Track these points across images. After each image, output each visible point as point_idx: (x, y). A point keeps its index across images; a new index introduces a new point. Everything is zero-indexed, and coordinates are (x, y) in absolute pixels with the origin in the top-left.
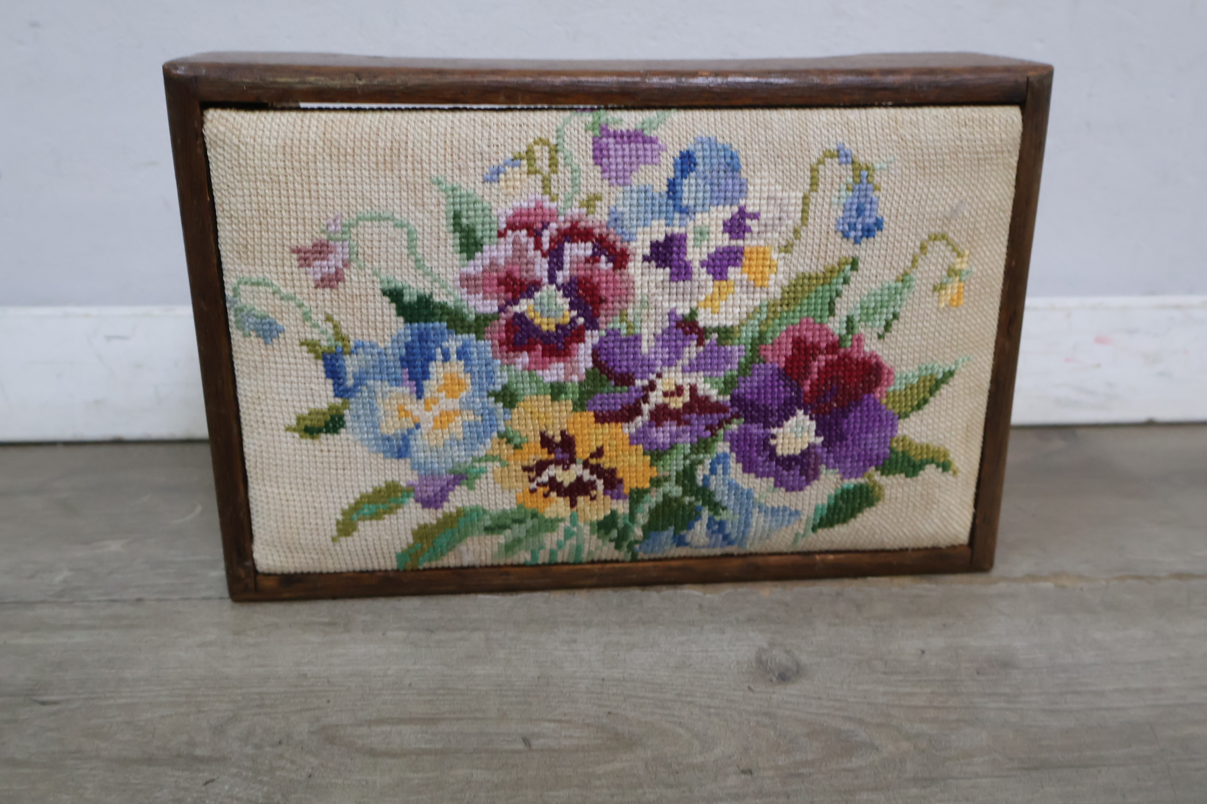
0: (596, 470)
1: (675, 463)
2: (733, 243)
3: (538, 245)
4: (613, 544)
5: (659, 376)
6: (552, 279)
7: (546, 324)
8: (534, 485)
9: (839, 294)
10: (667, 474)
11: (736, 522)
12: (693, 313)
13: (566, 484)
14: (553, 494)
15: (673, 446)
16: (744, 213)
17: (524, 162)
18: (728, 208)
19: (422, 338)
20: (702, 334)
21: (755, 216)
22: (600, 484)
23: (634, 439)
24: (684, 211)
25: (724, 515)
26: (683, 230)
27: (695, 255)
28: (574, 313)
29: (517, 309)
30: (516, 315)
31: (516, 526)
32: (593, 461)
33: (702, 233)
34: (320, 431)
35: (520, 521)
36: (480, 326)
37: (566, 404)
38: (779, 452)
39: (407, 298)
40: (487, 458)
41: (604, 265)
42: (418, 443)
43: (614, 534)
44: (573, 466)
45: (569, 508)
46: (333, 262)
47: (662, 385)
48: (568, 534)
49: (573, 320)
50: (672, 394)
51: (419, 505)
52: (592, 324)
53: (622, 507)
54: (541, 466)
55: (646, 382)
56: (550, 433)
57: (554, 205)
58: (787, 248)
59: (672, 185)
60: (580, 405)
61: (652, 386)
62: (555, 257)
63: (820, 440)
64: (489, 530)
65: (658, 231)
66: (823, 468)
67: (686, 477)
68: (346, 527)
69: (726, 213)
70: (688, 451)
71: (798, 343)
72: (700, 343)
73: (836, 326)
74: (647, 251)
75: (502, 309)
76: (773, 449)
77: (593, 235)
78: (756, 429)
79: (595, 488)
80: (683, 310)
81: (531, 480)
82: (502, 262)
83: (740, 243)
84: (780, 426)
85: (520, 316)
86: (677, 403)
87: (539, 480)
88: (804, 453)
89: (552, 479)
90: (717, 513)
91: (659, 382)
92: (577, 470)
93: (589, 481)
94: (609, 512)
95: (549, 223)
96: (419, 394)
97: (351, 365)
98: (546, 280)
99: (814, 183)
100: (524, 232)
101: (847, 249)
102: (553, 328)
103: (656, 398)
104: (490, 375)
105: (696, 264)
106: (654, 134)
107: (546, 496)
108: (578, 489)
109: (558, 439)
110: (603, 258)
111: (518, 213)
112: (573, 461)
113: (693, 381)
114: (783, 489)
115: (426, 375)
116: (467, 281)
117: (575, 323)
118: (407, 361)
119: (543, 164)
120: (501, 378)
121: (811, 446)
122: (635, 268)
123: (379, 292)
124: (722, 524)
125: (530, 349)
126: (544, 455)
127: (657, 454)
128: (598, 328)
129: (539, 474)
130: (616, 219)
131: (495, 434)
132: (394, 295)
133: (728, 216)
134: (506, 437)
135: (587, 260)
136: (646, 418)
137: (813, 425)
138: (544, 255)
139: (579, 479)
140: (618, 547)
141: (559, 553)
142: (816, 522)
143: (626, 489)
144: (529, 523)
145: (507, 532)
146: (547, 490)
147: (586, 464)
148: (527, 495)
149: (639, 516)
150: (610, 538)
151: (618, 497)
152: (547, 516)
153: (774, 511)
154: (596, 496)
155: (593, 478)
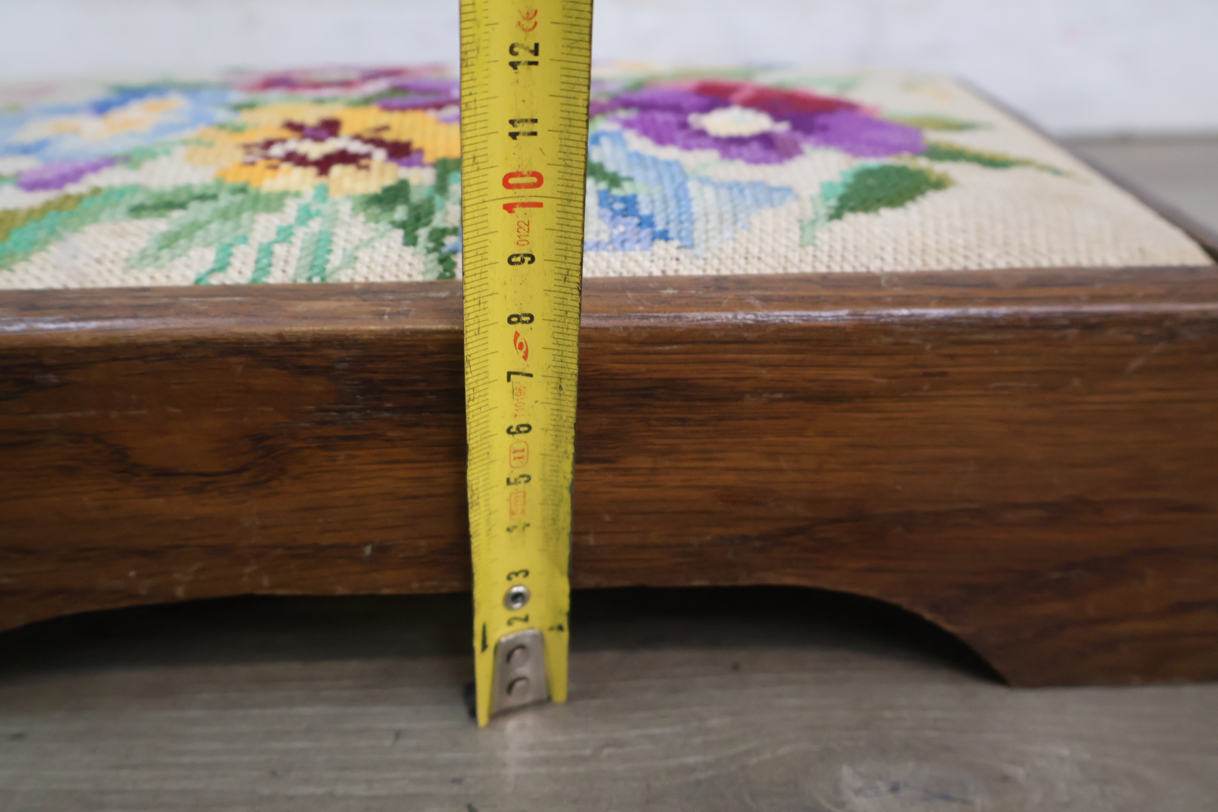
0: (373, 142)
4: (399, 234)
8: (252, 159)
13: (314, 156)
25: (630, 189)
31: (195, 203)
32: (367, 135)
43: (401, 213)
45: (310, 179)
48: (306, 215)
53: (420, 175)
54: (269, 144)
56: (300, 120)
64: (137, 211)
66: (805, 146)
76: (700, 131)
79: (369, 158)
87: (264, 153)
88: (759, 136)
90: (614, 184)
92: (338, 144)
93: (360, 152)
94: (391, 184)
107: (272, 167)
108: (337, 160)
121: (771, 133)
124: (628, 198)
126: (281, 134)
139: (341, 149)
140: (411, 240)
141: (280, 250)
142: (833, 202)
143: (429, 158)
144: (225, 200)
145: (176, 214)
146: (274, 162)
147: (357, 137)
148: (236, 168)
149: (453, 188)
150: (393, 222)
151: (410, 164)
152: (264, 190)
153: (732, 186)
154: (368, 166)
155: (367, 148)
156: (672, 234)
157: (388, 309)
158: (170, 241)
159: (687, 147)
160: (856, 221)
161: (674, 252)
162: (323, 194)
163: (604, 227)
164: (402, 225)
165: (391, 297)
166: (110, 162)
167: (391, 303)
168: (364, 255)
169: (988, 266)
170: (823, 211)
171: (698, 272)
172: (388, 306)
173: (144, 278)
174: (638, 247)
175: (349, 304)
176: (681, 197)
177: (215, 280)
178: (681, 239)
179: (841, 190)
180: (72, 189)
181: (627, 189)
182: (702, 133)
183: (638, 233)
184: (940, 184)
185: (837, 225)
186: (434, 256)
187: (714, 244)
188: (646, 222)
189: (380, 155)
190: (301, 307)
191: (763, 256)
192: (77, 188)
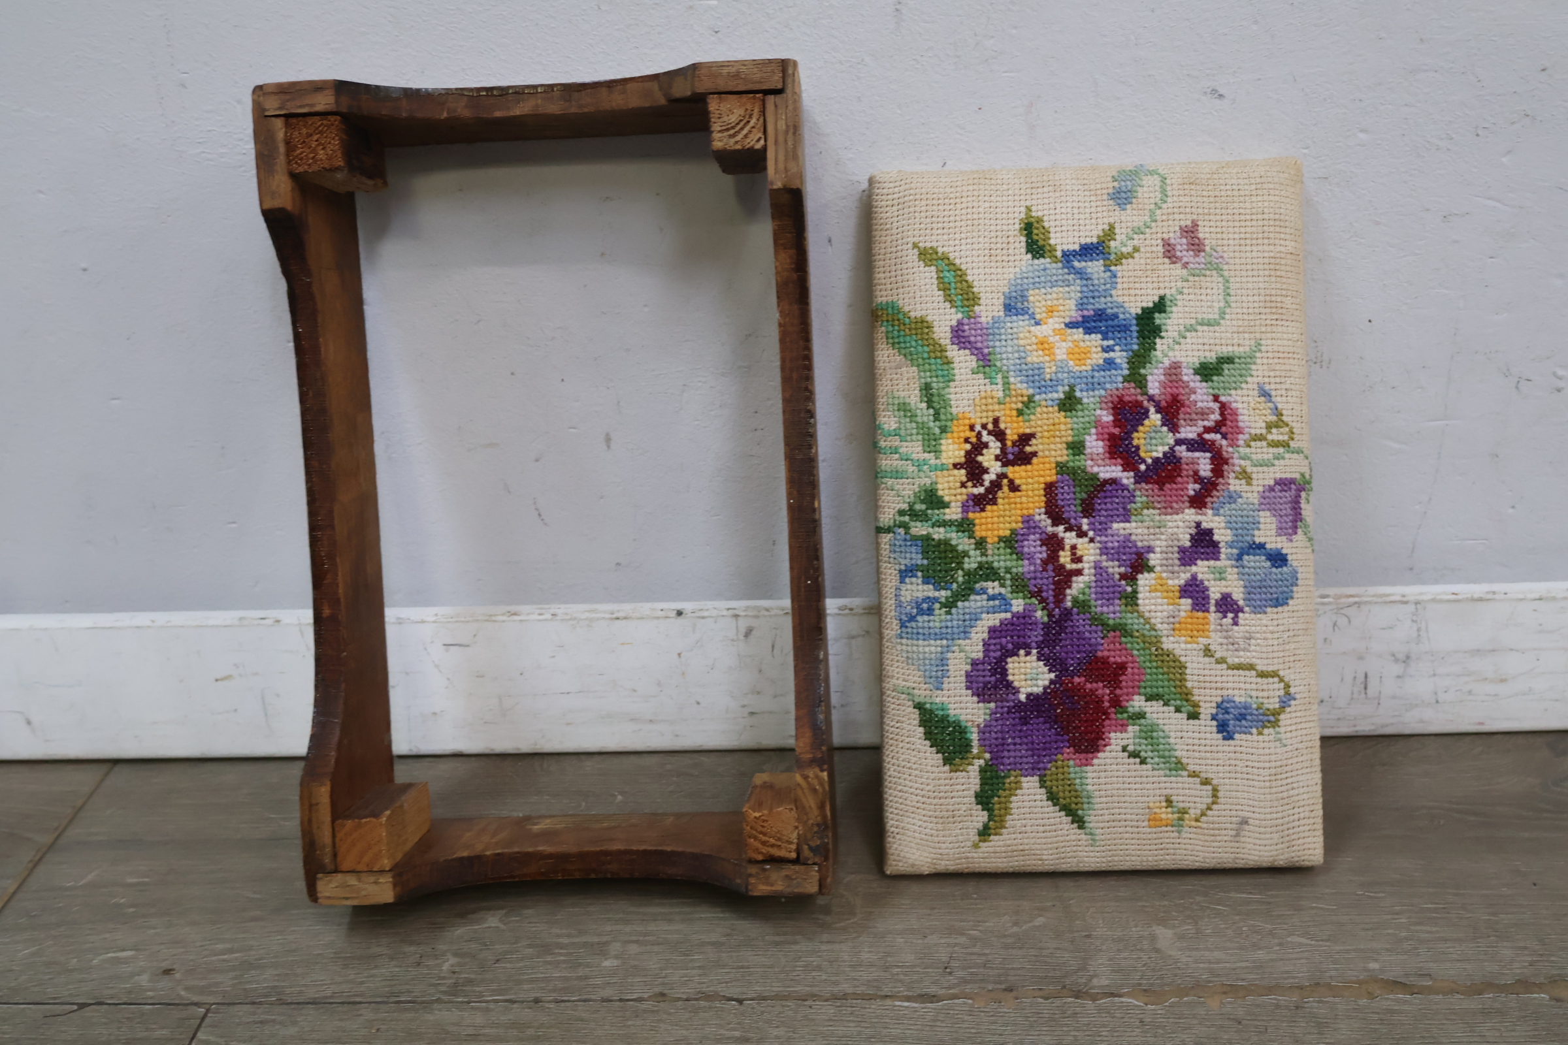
0: (996, 485)
1: (1001, 560)
2: (1213, 602)
3: (1208, 430)
4: (905, 506)
5: (1092, 540)
6: (1179, 442)
7: (1139, 439)
8: (978, 428)
9: (1166, 704)
10: (990, 552)
11: (931, 624)
12: (1150, 569)
13: (980, 458)
14: (968, 447)
15: (1020, 556)
16: (1238, 612)
17: (1274, 418)
18: (1241, 595)
19: (1125, 328)
20: (1130, 578)
21: (1236, 624)
22: (981, 490)
23: (1028, 520)
24: (1239, 558)
25: (939, 612)
26: (1223, 556)
27: (1202, 569)
28: (1149, 461)
29: (1152, 410)
30: (1147, 411)
31: (931, 411)
32: (1005, 481)
33: (1221, 575)
34: (1029, 235)
35: (937, 416)
36: (1136, 378)
37: (1063, 455)
38: (1009, 660)
39: (1157, 315)
40: (1007, 385)
41: (1192, 488)
42: (1020, 324)
43: (919, 507)
44: (999, 463)
45: (951, 461)
46: (1188, 256)
47: (1082, 543)
48: (919, 465)
49: (1144, 461)
50: (1074, 554)
51: (954, 323)
52: (1140, 478)
53: (954, 513)
54: (1000, 435)
55: (1085, 527)
56: (1034, 441)
57: (1241, 442)
58: (1208, 652)
59: (1261, 546)
60: (1061, 468)
61: (1081, 534)
62: (1199, 444)
63: (1023, 697)
64: (927, 388)
65: (1222, 535)
66: (992, 705)
67: (988, 572)
68: (928, 256)
69: (1238, 595)
70: (1014, 570)
71: (1122, 667)
72: (1123, 577)
73: (1137, 703)
74: (1204, 525)
75: (1151, 398)
76: (1015, 654)
77: (1218, 478)
78: (1036, 635)
79: (974, 486)
80: (1154, 559)
81: (984, 426)
82: (1193, 397)
83: (1213, 608)
84: (1039, 659)
85: (1146, 414)
86: (1065, 557)
87: (984, 433)
88: (1009, 685)
89: (986, 445)
90: (943, 605)
91: (1086, 540)
92: (994, 468)
93: (983, 480)
94: (947, 499)
95: (1226, 439)
96: (1071, 325)
97: (1095, 267)
98: (1178, 435)
99: (1262, 675)
100: (1218, 418)
101: (1207, 710)
102: (1135, 442)
103: (1070, 538)
104: (1091, 387)
105: (1194, 569)
106: (1299, 531)
107: (967, 440)
108: (974, 470)
109: (1028, 449)
110: (1197, 486)
111: (1235, 413)
112: (1004, 465)
113: (1086, 571)
114: (969, 667)
115: (1089, 331)
116: (1175, 368)
117: (1140, 463)
118: (1100, 315)
119: (1275, 435)
120: (1088, 398)
121: (1017, 691)
122: (1190, 515)
123: (1162, 292)
124: (930, 611)
125: (1116, 423)
126: (1011, 436)
127: (1012, 542)
128: (1136, 482)
129: (990, 433)
130: (1232, 498)
131: (1031, 391)
132: (1160, 306)
133: (1235, 597)
134: (1029, 402)
135: (1196, 473)
136: (1050, 529)
137: (1038, 690)
138: (1199, 435)
139: (986, 471)
140: (901, 513)
142: (928, 706)
143: (974, 515)
145: (924, 405)
148: (967, 422)
149: (942, 530)
150: (914, 503)
151: (965, 508)
152: (943, 441)
153: (943, 662)
154: (966, 487)
155: (987, 484)
156: (905, 630)
160: (915, 715)
162: (943, 468)
163: (909, 599)
170: (917, 700)
188: (913, 618)
189: (978, 490)
192: (953, 352)
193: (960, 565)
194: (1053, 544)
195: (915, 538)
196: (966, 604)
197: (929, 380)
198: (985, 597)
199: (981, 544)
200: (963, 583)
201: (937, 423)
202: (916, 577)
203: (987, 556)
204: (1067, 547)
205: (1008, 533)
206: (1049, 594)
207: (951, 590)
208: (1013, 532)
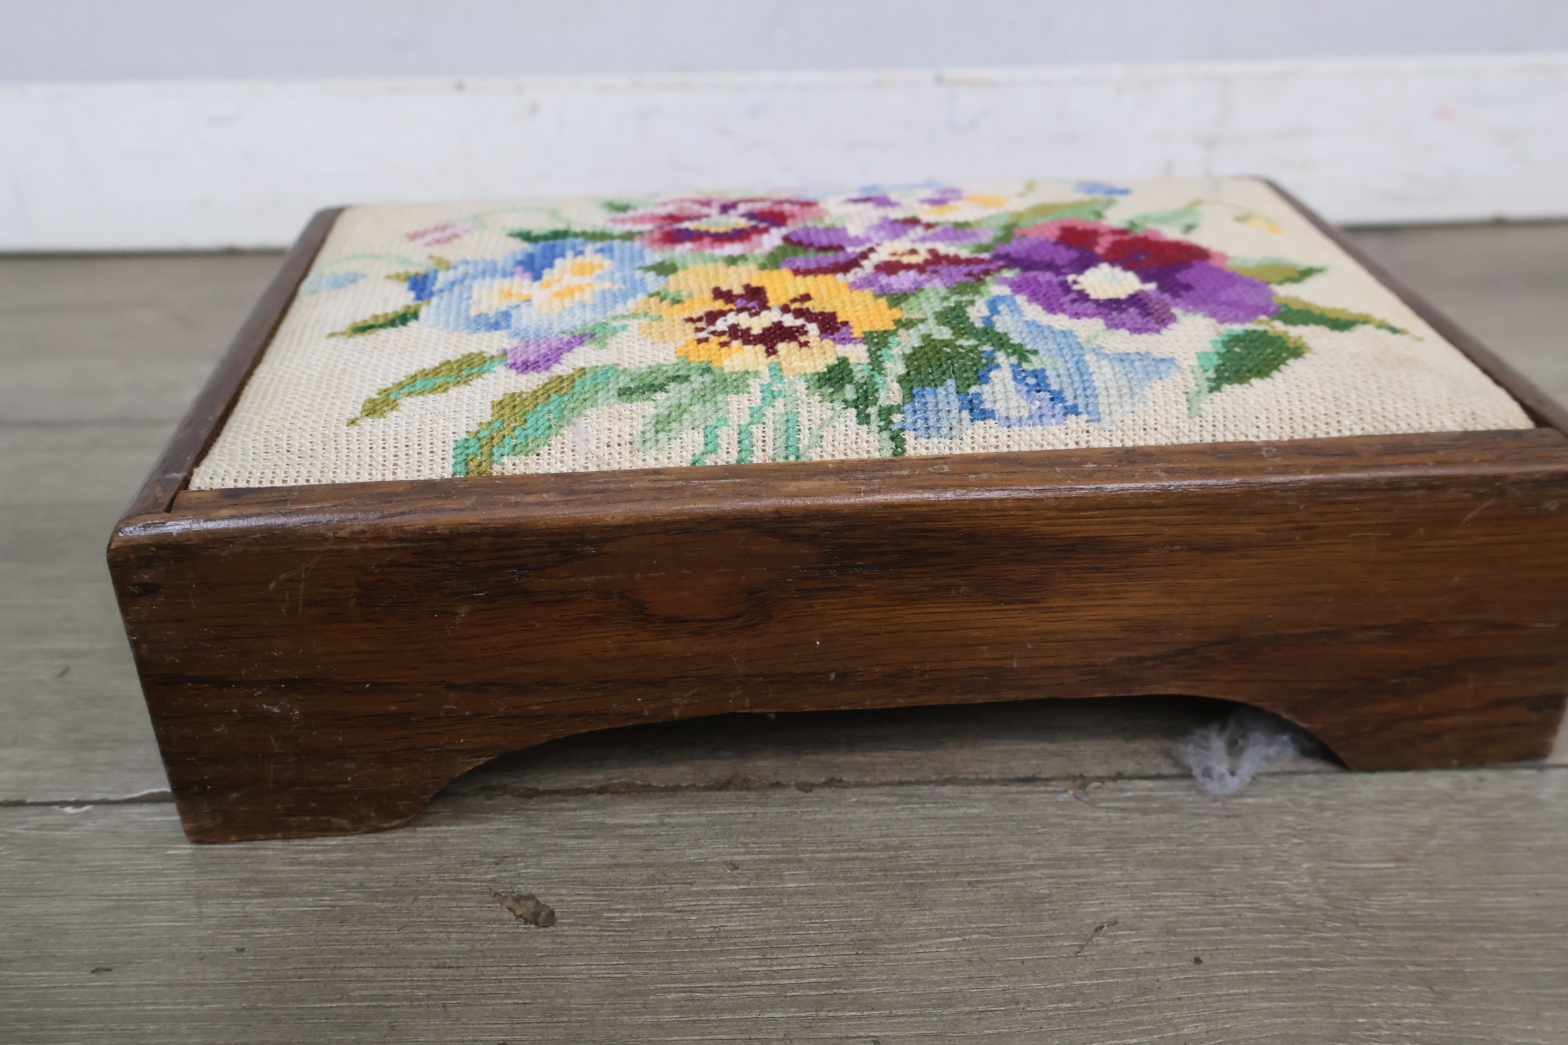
0: (802, 313)
1: (929, 306)
4: (852, 412)
8: (703, 335)
13: (756, 332)
14: (737, 343)
15: (918, 290)
23: (857, 287)
25: (1038, 363)
31: (672, 385)
32: (794, 306)
34: (376, 327)
35: (681, 379)
37: (747, 267)
38: (1093, 298)
43: (850, 392)
44: (764, 314)
45: (762, 359)
48: (770, 396)
50: (903, 255)
51: (512, 372)
53: (855, 353)
54: (712, 317)
55: (861, 249)
56: (725, 288)
61: (871, 251)
63: (1151, 287)
64: (625, 393)
66: (1175, 311)
67: (952, 317)
68: (377, 408)
70: (944, 295)
72: (928, 229)
76: (1081, 294)
79: (805, 333)
81: (699, 330)
84: (1078, 274)
86: (911, 260)
87: (712, 328)
88: (1135, 297)
89: (733, 326)
90: (1023, 358)
91: (879, 249)
92: (771, 317)
93: (795, 326)
94: (833, 362)
96: (537, 278)
97: (447, 277)
103: (879, 258)
104: (637, 258)
107: (724, 345)
108: (777, 336)
109: (739, 292)
114: (1124, 331)
115: (548, 267)
120: (654, 259)
121: (1142, 293)
124: (1039, 373)
125: (695, 241)
126: (719, 305)
127: (896, 298)
129: (711, 324)
131: (641, 297)
132: (520, 235)
134: (659, 296)
136: (869, 270)
139: (778, 324)
140: (863, 419)
141: (757, 431)
142: (1212, 374)
143: (857, 333)
144: (697, 381)
145: (660, 396)
146: (724, 338)
147: (785, 309)
148: (693, 346)
149: (888, 365)
150: (845, 401)
151: (844, 341)
152: (726, 370)
153: (1123, 358)
154: (807, 342)
155: (800, 322)
156: (1081, 409)
157: (863, 488)
158: (662, 424)
159: (1077, 315)
160: (1233, 391)
161: (1084, 425)
162: (777, 372)
163: (1023, 403)
164: (855, 404)
165: (863, 476)
166: (580, 339)
167: (864, 482)
168: (828, 434)
169: (1346, 433)
170: (1206, 385)
171: (1106, 444)
172: (863, 484)
173: (649, 460)
174: (1053, 421)
175: (830, 482)
176: (1082, 371)
177: (709, 461)
178: (1088, 413)
179: (1216, 361)
180: (557, 370)
181: (1035, 363)
182: (1083, 296)
183: (1053, 408)
184: (1297, 352)
185: (1216, 395)
186: (886, 435)
187: (1117, 417)
188: (1057, 397)
189: (813, 329)
190: (792, 486)
191: (1158, 426)
192: (562, 368)
193: (947, 343)
194: (891, 268)
195: (910, 396)
196: (1012, 335)
197: (613, 392)
198: (995, 318)
199: (908, 324)
200: (979, 340)
201: (692, 378)
202: (978, 395)
203: (926, 319)
204: (894, 259)
205: (883, 301)
206: (976, 269)
207: (993, 351)
208: (877, 296)
